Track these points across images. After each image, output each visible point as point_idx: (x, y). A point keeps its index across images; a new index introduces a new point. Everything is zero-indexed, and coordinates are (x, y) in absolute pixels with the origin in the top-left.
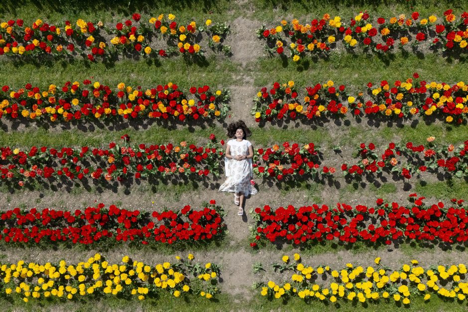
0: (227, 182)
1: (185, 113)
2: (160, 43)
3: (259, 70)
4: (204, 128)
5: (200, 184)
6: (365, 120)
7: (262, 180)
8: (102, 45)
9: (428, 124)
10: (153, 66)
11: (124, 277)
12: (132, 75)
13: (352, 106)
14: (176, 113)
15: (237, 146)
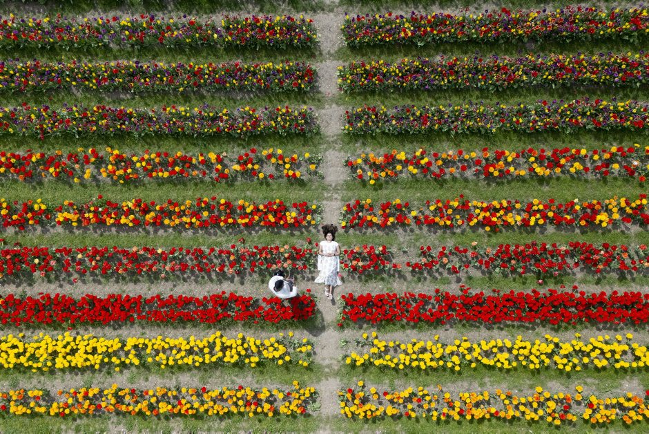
0: (321, 274)
1: (289, 222)
2: (269, 169)
3: (345, 190)
4: (302, 233)
5: (299, 276)
6: (425, 228)
7: (347, 274)
8: (226, 171)
9: (474, 232)
10: (264, 186)
11: (240, 348)
12: (248, 192)
13: (415, 217)
14: (282, 222)
15: (328, 246)
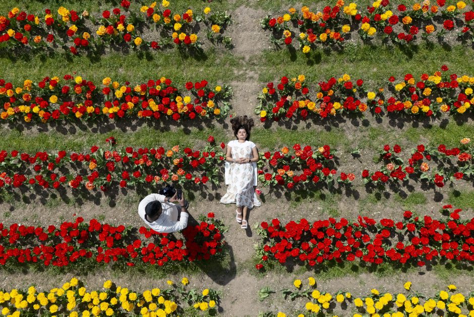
0: (230, 191)
1: (180, 111)
2: (152, 35)
3: (265, 64)
4: (201, 129)
5: (197, 194)
6: (386, 120)
7: (269, 189)
8: (86, 35)
9: (460, 124)
10: (145, 60)
11: (104, 306)
12: (120, 70)
13: (372, 103)
14: (169, 112)
15: (239, 147)
